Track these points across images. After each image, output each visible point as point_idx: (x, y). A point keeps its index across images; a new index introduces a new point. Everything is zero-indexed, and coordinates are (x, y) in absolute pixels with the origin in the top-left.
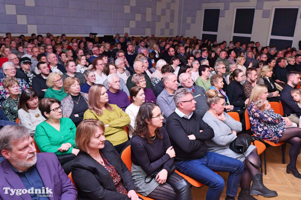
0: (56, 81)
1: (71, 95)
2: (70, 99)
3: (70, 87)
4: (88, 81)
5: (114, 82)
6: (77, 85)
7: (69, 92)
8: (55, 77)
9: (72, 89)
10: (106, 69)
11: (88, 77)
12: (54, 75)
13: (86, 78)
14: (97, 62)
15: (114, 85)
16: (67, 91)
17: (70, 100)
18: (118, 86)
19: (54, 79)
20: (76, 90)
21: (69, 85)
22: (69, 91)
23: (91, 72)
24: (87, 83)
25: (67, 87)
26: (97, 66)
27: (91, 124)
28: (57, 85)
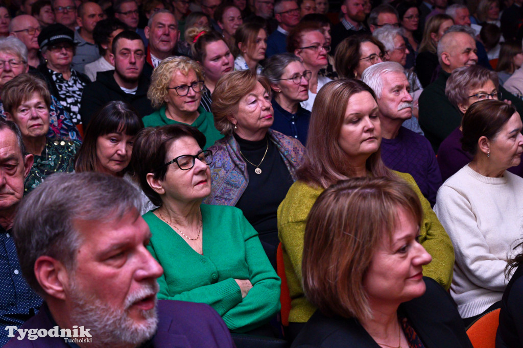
0: (175, 88)
1: (239, 140)
2: (234, 155)
3: (237, 103)
4: (281, 96)
5: (392, 90)
6: (261, 98)
7: (234, 125)
8: (179, 73)
9: (244, 111)
10: (348, 55)
11: (283, 81)
12: (178, 65)
14: (300, 37)
15: (393, 100)
16: (226, 120)
17: (236, 159)
18: (405, 105)
19: (172, 80)
20: (259, 119)
21: (233, 98)
22: (235, 122)
23: (290, 62)
25: (227, 107)
26: (299, 53)
27: (373, 195)
28: (177, 100)
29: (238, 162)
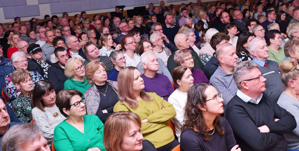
0: (76, 69)
1: (96, 86)
2: (95, 91)
3: (94, 74)
5: (151, 61)
6: (102, 71)
7: (93, 81)
8: (76, 64)
9: (96, 76)
10: (139, 48)
11: (116, 61)
12: (74, 61)
13: (114, 62)
14: (125, 40)
16: (91, 79)
17: (96, 92)
19: (74, 67)
20: (101, 78)
21: (92, 72)
22: (93, 80)
23: (118, 54)
24: (115, 68)
25: (90, 75)
26: (126, 46)
27: (123, 118)
28: (78, 73)
29: (96, 93)
